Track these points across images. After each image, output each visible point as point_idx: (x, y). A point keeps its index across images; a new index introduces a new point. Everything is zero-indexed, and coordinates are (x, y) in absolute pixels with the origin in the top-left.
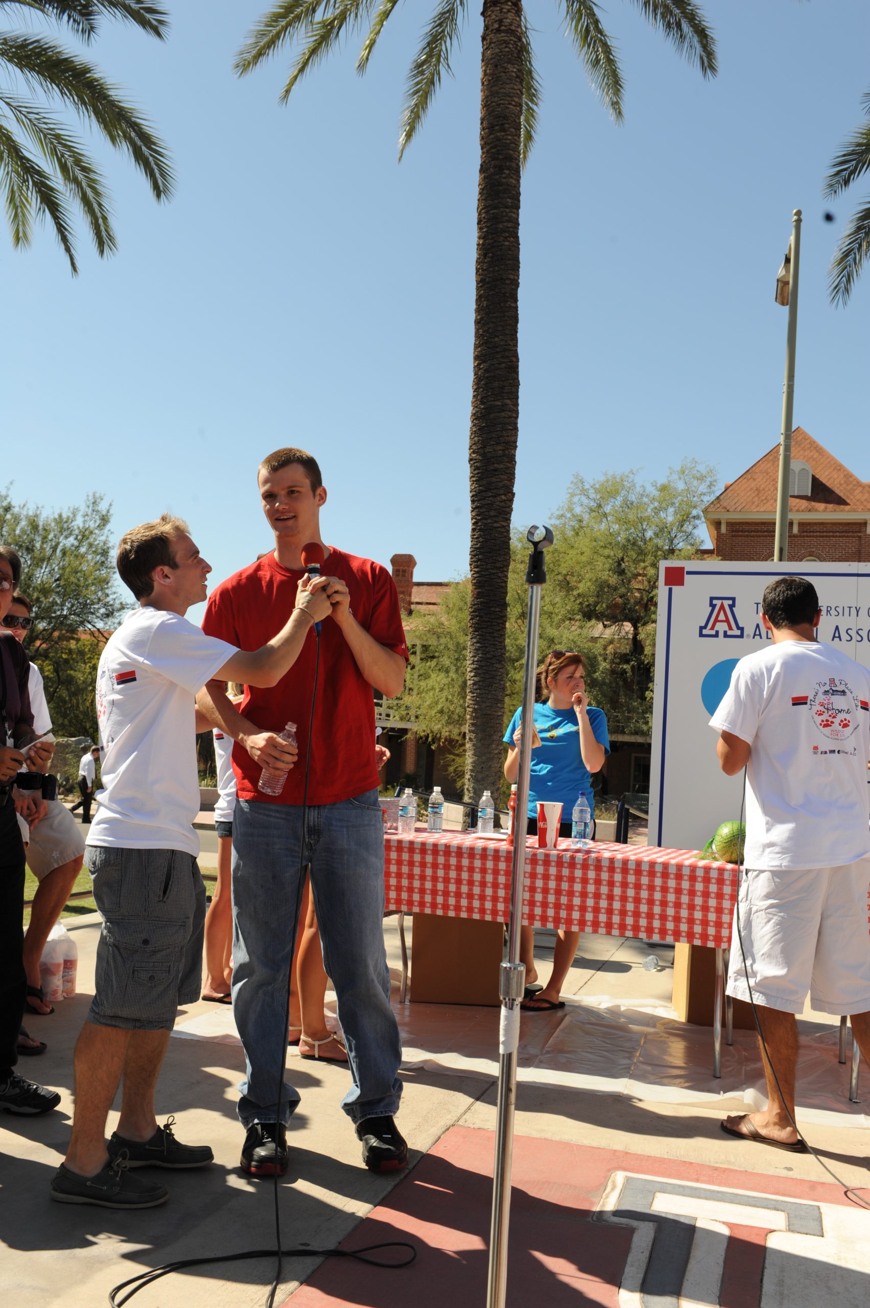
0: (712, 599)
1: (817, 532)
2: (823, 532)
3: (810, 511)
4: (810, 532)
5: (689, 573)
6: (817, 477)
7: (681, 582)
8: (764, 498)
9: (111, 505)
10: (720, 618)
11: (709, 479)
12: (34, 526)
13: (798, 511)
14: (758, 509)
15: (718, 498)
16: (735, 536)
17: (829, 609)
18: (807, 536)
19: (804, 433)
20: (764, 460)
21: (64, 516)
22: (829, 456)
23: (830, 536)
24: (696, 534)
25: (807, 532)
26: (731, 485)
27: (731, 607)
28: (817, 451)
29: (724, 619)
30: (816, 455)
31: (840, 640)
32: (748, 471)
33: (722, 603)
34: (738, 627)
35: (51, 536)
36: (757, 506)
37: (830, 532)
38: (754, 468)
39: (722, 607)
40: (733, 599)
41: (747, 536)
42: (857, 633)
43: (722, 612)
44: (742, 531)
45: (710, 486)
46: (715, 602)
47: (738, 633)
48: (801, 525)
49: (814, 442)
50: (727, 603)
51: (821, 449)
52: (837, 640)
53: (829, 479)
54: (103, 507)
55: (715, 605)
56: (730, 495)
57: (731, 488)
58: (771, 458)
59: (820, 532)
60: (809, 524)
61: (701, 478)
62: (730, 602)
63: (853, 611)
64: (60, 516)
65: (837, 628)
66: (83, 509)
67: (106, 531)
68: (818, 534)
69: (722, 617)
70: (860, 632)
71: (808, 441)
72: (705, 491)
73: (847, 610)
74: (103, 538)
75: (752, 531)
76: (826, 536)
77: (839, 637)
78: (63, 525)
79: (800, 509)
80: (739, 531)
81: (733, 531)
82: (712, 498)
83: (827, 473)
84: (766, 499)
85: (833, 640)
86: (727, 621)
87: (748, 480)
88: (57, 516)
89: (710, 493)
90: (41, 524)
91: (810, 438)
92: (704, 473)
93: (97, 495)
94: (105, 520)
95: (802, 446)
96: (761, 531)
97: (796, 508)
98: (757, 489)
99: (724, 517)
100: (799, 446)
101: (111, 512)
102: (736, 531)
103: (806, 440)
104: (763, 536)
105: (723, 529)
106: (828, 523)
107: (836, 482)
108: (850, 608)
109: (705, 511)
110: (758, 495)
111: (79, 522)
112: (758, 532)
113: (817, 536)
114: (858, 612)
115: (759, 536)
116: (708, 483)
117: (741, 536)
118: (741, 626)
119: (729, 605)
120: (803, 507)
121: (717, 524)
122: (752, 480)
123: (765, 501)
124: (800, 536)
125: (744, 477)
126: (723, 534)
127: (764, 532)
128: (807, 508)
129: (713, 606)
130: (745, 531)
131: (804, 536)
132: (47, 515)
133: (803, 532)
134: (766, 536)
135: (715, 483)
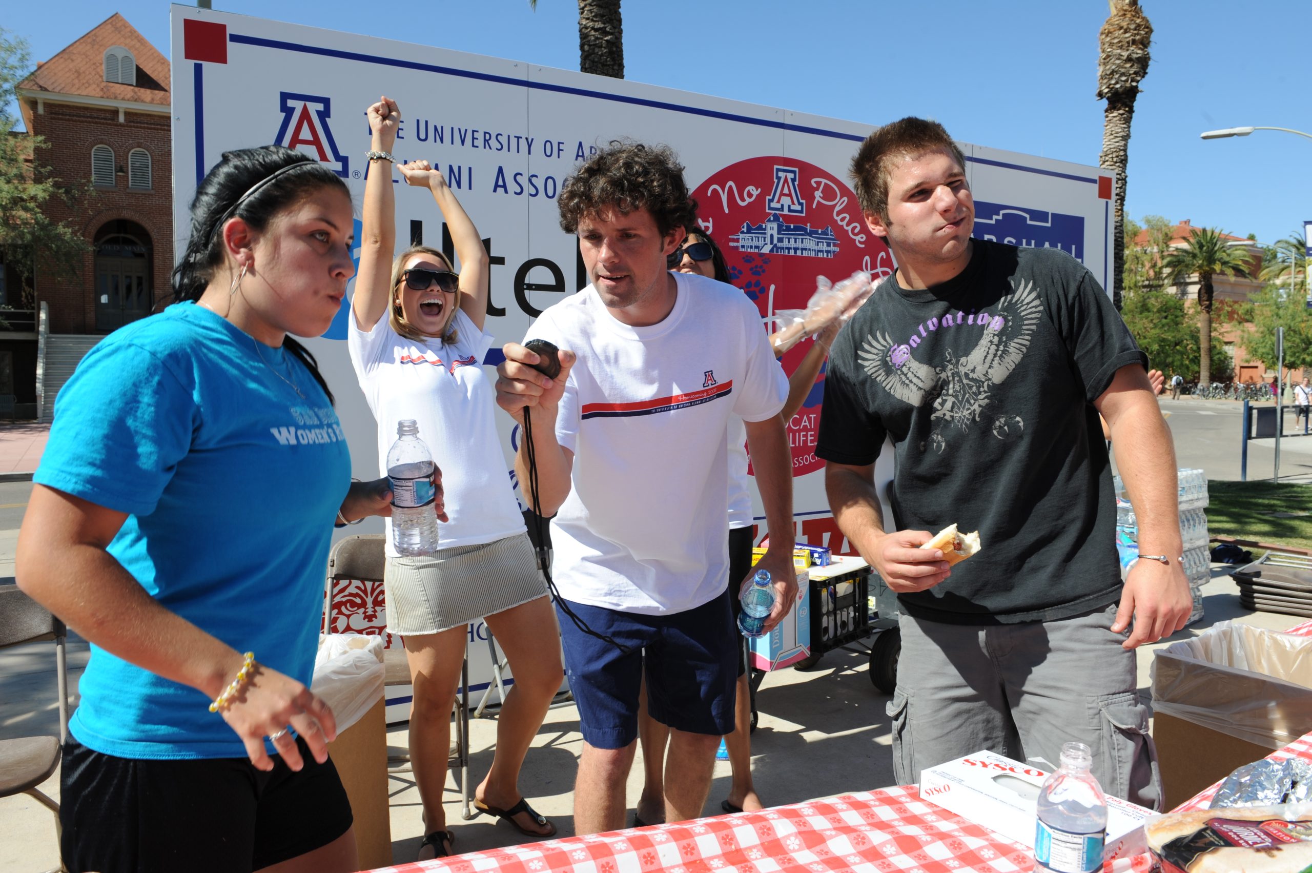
0: (285, 97)
1: (144, 123)
2: (151, 124)
3: (136, 101)
4: (137, 123)
5: (236, 38)
6: (141, 67)
7: (221, 57)
8: (85, 81)
10: (301, 137)
11: (20, 51)
13: (123, 99)
14: (79, 92)
15: (32, 74)
16: (55, 119)
17: (487, 137)
18: (134, 127)
19: (122, 20)
20: (82, 41)
22: (152, 48)
23: (158, 129)
24: (8, 112)
25: (134, 122)
26: (46, 63)
27: (324, 115)
28: (139, 41)
29: (310, 137)
30: (138, 45)
31: (506, 192)
32: (64, 50)
33: (305, 108)
34: (338, 157)
36: (78, 89)
37: (157, 125)
38: (71, 49)
39: (305, 115)
40: (326, 102)
41: (68, 120)
42: (530, 181)
43: (305, 125)
44: (62, 114)
45: (22, 59)
46: (291, 103)
47: (338, 166)
48: (128, 114)
49: (135, 31)
50: (314, 108)
51: (143, 39)
52: (500, 190)
53: (154, 71)
55: (293, 109)
56: (46, 73)
57: (46, 66)
58: (89, 40)
59: (147, 123)
60: (136, 114)
61: (11, 50)
62: (321, 107)
63: (523, 143)
65: (500, 170)
68: (146, 125)
69: (306, 134)
70: (534, 180)
71: (128, 29)
72: (16, 64)
73: (514, 142)
75: (73, 116)
76: (154, 129)
77: (504, 186)
79: (126, 98)
80: (59, 114)
81: (52, 113)
82: (26, 73)
83: (151, 65)
84: (87, 82)
85: (495, 191)
86: (316, 142)
87: (66, 60)
89: (22, 67)
91: (130, 26)
92: (13, 43)
95: (122, 33)
96: (84, 117)
97: (122, 96)
98: (76, 71)
99: (41, 96)
100: (119, 32)
102: (55, 114)
103: (126, 27)
104: (86, 122)
105: (41, 110)
106: (155, 116)
107: (161, 76)
108: (518, 138)
109: (18, 87)
110: (77, 77)
112: (80, 116)
113: (144, 128)
114: (530, 146)
115: (82, 122)
116: (19, 56)
117: (61, 119)
118: (342, 153)
119: (318, 112)
120: (129, 96)
121: (33, 104)
122: (70, 61)
123: (87, 85)
124: (127, 126)
125: (61, 56)
126: (40, 115)
127: (88, 117)
128: (132, 97)
129: (288, 112)
130: (66, 115)
131: (131, 127)
133: (130, 122)
134: (89, 122)
135: (27, 57)
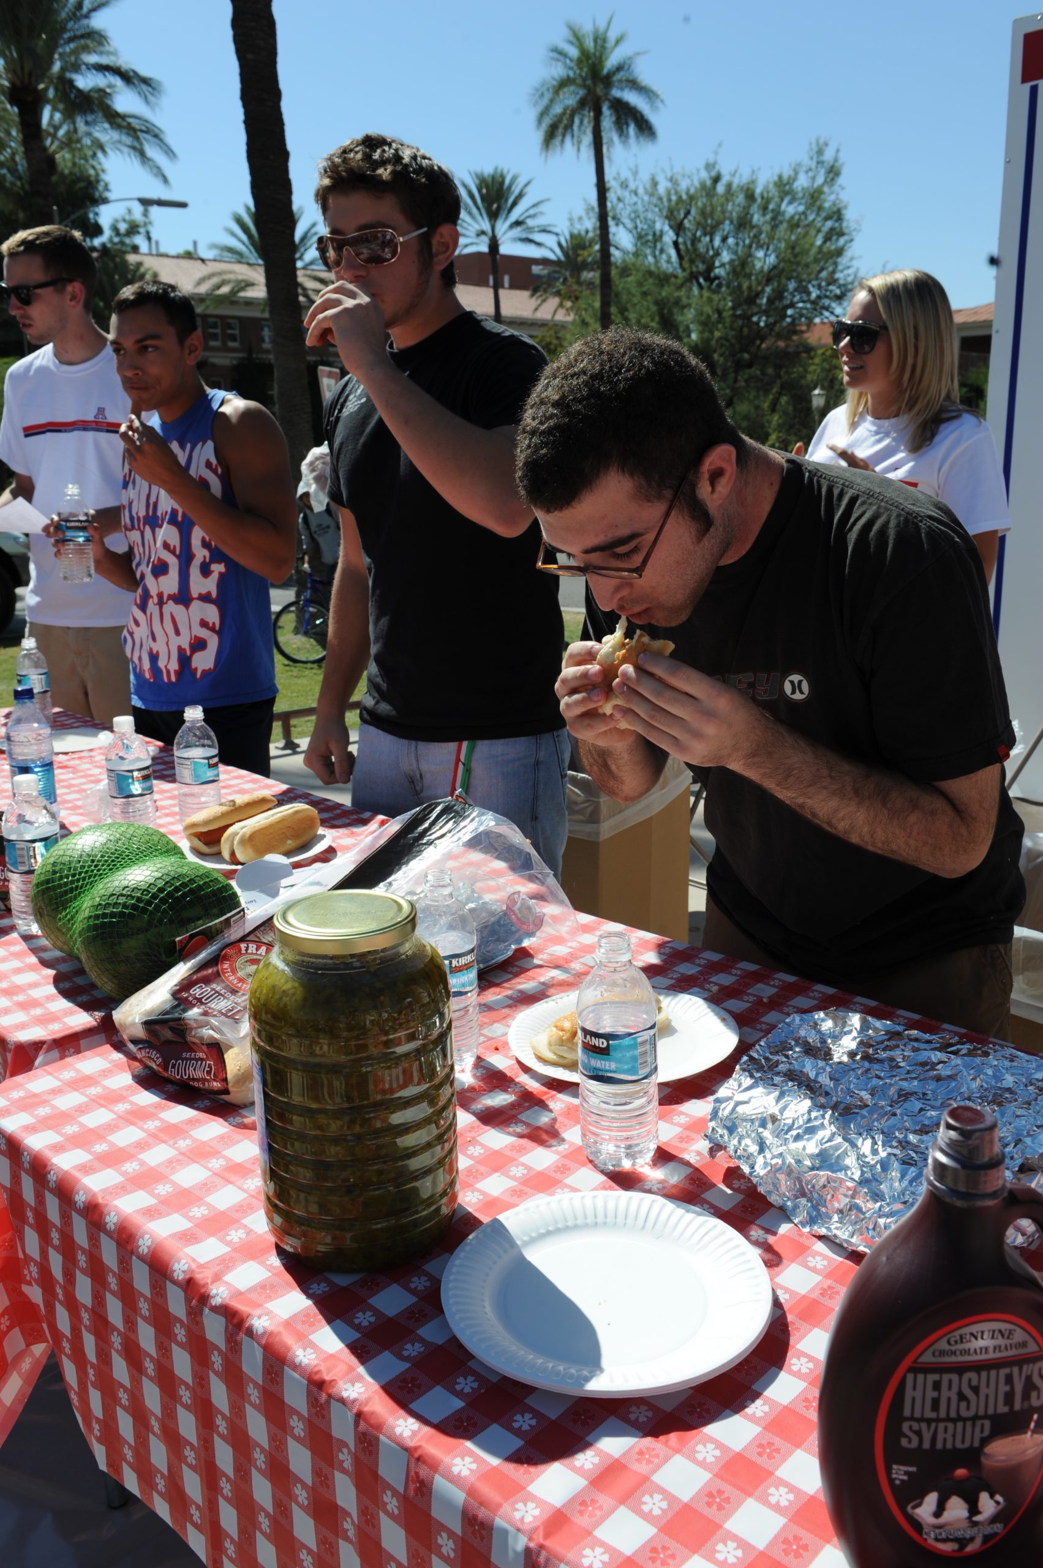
9: (838, 151)
12: (750, 196)
21: (785, 177)
35: (771, 207)
54: (828, 156)
64: (780, 177)
66: (807, 162)
67: (836, 188)
74: (832, 197)
78: (784, 187)
88: (776, 178)
90: (758, 191)
93: (821, 141)
94: (833, 172)
101: (841, 161)
111: (802, 182)
132: (764, 181)
